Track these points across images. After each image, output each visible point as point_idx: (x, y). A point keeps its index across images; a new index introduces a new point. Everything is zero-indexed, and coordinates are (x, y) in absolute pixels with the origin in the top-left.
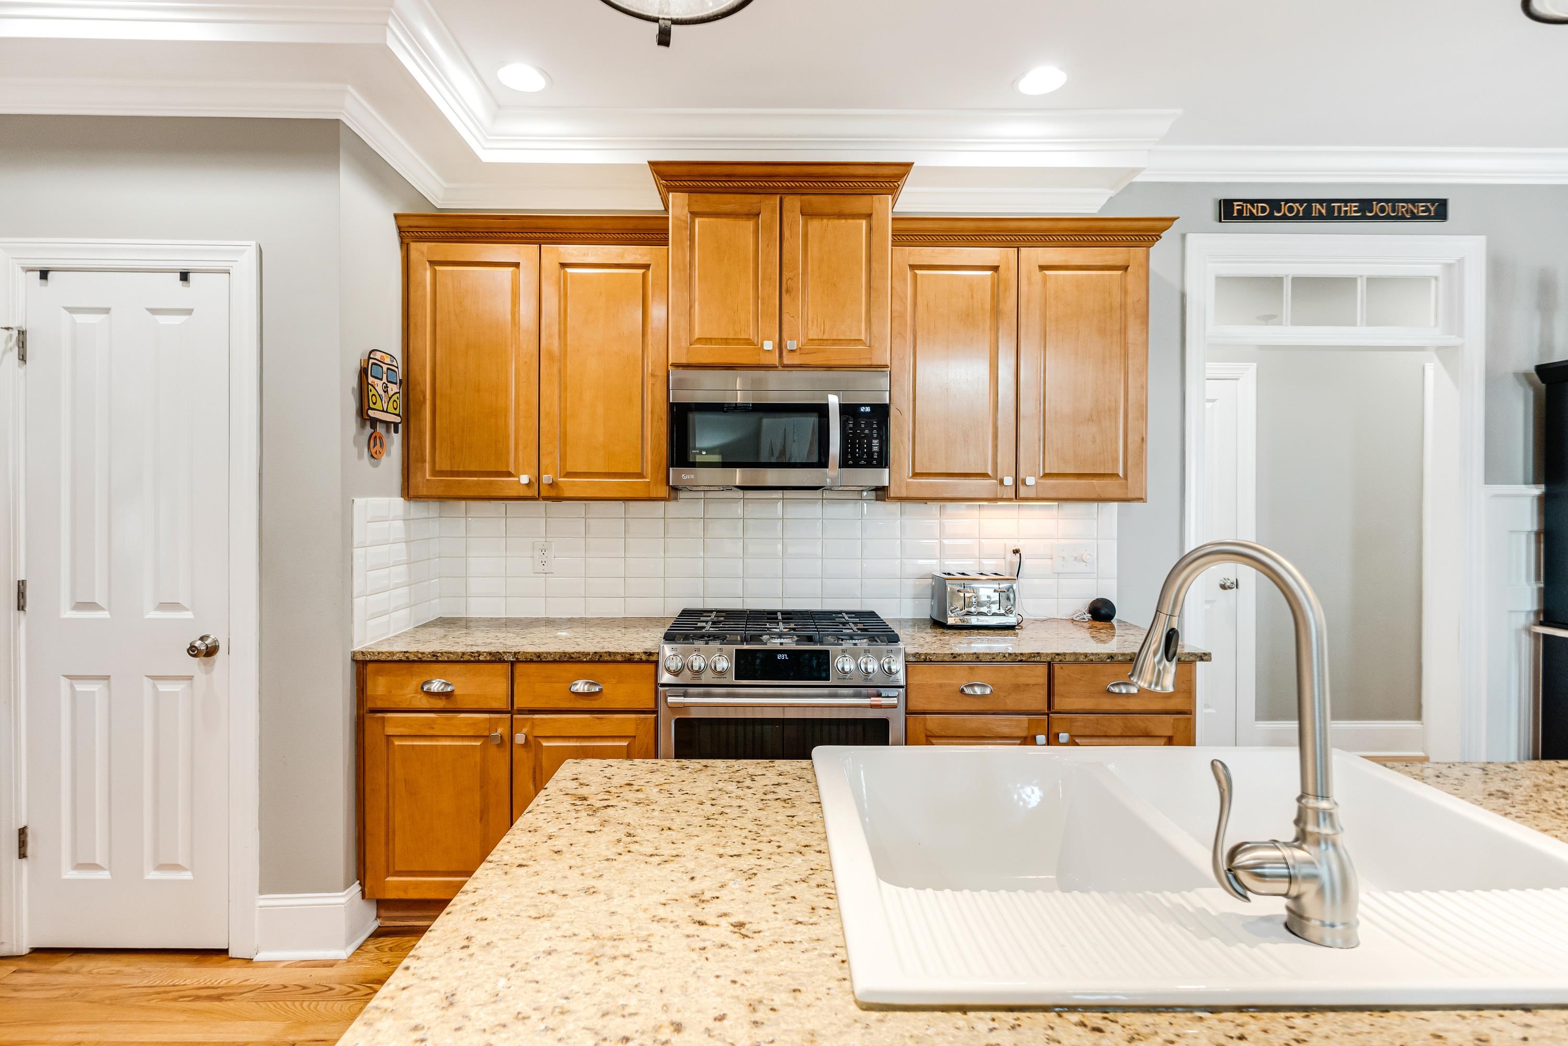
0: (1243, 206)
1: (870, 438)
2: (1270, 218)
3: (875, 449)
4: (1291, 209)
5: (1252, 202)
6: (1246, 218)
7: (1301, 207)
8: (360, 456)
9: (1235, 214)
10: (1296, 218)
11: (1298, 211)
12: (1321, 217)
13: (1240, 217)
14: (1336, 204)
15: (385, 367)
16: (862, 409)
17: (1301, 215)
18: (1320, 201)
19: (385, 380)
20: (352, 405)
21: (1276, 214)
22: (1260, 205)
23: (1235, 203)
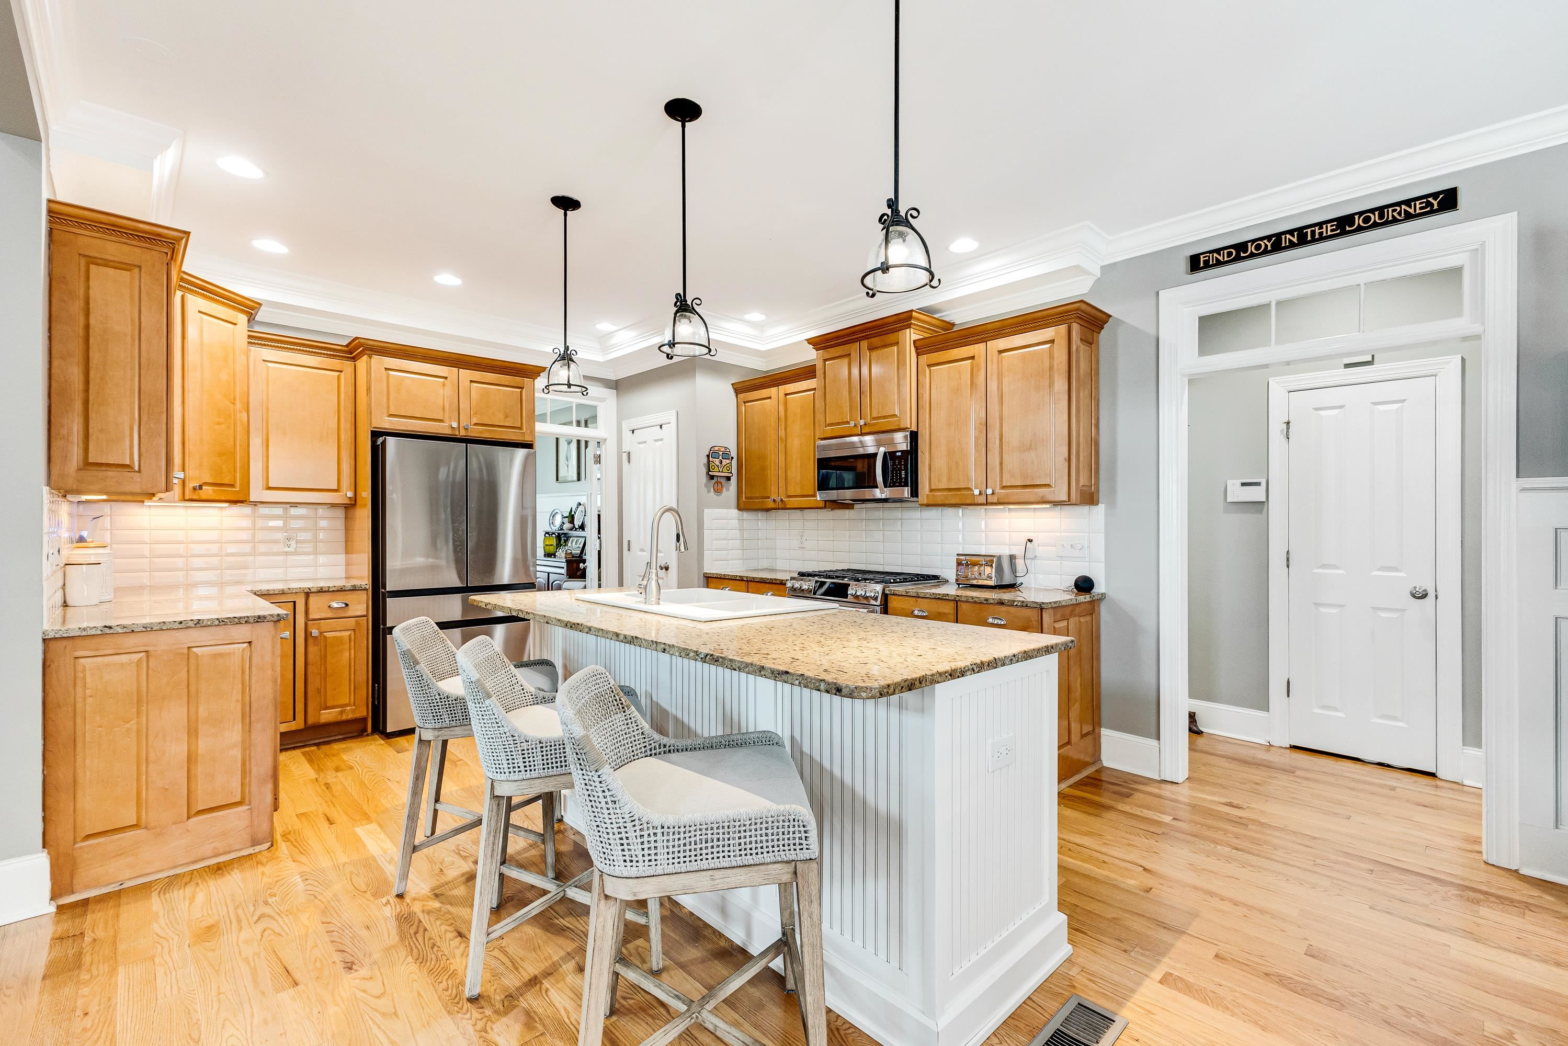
0: (1209, 257)
1: (900, 470)
2: (1238, 259)
3: (903, 476)
4: (1258, 247)
5: (1218, 251)
6: (1213, 265)
7: (1269, 242)
8: (709, 491)
9: (1202, 265)
10: (1266, 252)
11: (1266, 246)
12: (1292, 245)
13: (1207, 265)
14: (1309, 230)
15: (721, 453)
16: (897, 454)
17: (1269, 248)
18: (1291, 232)
19: (721, 458)
20: (704, 471)
21: (1242, 255)
22: (1225, 251)
23: (1202, 256)
